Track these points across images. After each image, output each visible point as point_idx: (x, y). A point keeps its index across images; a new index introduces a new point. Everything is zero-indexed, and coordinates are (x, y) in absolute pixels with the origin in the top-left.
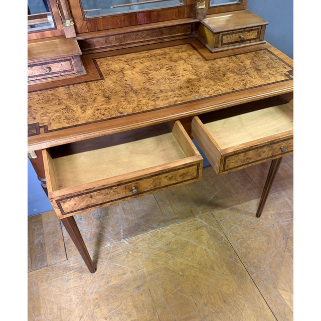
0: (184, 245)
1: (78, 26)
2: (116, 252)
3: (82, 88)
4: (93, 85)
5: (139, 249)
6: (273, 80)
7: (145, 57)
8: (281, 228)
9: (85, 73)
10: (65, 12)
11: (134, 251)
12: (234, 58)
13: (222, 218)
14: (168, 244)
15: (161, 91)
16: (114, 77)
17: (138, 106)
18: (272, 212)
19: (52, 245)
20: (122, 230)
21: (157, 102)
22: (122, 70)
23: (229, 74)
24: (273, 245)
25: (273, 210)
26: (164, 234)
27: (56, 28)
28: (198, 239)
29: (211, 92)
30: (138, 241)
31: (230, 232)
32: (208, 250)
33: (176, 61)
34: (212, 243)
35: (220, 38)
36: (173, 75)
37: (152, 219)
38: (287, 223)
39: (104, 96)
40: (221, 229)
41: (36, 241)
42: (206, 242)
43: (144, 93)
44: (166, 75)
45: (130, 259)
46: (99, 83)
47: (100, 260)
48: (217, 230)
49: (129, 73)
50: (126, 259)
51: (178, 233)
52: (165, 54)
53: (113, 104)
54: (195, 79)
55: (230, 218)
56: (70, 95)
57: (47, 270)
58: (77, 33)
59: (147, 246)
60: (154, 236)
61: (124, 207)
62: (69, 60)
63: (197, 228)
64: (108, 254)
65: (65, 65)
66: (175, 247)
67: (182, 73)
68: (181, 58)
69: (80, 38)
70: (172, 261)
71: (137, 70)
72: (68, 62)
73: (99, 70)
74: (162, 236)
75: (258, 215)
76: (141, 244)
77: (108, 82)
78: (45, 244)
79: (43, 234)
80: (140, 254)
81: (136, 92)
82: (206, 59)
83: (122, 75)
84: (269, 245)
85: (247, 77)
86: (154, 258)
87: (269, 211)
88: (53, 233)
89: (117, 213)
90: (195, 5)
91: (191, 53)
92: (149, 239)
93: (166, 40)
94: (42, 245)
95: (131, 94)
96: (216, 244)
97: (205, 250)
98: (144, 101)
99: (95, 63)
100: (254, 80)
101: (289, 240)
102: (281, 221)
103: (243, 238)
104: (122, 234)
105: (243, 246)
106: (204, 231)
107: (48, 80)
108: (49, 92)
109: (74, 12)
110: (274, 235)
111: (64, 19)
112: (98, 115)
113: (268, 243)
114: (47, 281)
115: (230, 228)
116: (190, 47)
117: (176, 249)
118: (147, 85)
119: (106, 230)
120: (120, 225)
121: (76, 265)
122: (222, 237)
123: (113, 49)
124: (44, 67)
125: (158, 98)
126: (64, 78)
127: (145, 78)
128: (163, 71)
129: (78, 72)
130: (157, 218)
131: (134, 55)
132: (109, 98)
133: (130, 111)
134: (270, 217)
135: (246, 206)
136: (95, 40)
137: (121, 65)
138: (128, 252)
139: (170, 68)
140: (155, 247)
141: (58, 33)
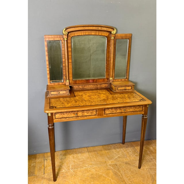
0: (100, 176)
1: (70, 82)
2: (67, 175)
3: (68, 99)
4: (72, 98)
5: (78, 175)
6: (134, 101)
7: (90, 92)
8: (151, 175)
9: (70, 95)
10: (67, 78)
11: (75, 175)
12: (122, 94)
13: (120, 167)
14: (92, 174)
15: (94, 101)
16: (79, 97)
17: (85, 104)
18: (147, 167)
19: (39, 167)
20: (71, 166)
21: (92, 104)
22: (82, 95)
23: (118, 98)
24: (145, 182)
25: (147, 166)
26: (91, 170)
27: (63, 82)
28: (107, 174)
29: (111, 102)
30: (77, 171)
31: (124, 173)
32: (112, 180)
33: (101, 94)
34: (114, 177)
35: (117, 88)
36: (99, 97)
37: (86, 163)
38: (154, 173)
39: (75, 101)
40: (119, 172)
41: (32, 165)
42: (111, 176)
43: (88, 101)
44: (97, 97)
45: (73, 179)
46: (74, 98)
47: (58, 177)
48: (117, 171)
49: (84, 96)
50: (71, 178)
51: (98, 170)
52: (97, 92)
53: (78, 103)
54: (106, 99)
55: (125, 167)
56: (64, 100)
57: (34, 177)
58: (69, 84)
59: (81, 174)
60: (86, 170)
61: (74, 156)
62: (66, 91)
63: (108, 170)
64: (62, 175)
65: (64, 92)
66: (95, 176)
67: (102, 97)
68: (103, 93)
69: (70, 85)
70: (93, 182)
71: (87, 95)
72: (65, 91)
73: (74, 95)
74: (89, 171)
75: (140, 167)
76: (79, 173)
77: (77, 98)
78: (35, 166)
79: (35, 162)
80: (78, 177)
81: (85, 101)
82: (111, 94)
83: (82, 96)
84: (144, 182)
85: (125, 100)
86: (84, 179)
87: (145, 167)
88: (40, 163)
89: (70, 158)
90: (109, 78)
91: (107, 92)
92: (83, 171)
93: (99, 88)
94: (34, 167)
95: (84, 101)
96: (116, 178)
97: (110, 180)
98: (87, 103)
99: (74, 93)
100: (127, 101)
101: (154, 181)
102: (151, 172)
103: (130, 177)
104: (71, 167)
105: (130, 181)
106: (111, 171)
107: (58, 96)
108: (58, 99)
109: (70, 78)
110: (147, 178)
111: (67, 80)
112: (72, 106)
113: (143, 181)
114: (33, 182)
115: (124, 172)
116: (107, 90)
117: (96, 177)
118: (90, 99)
119: (64, 165)
120: (71, 163)
121: (48, 177)
122: (120, 175)
123: (80, 89)
124: (58, 92)
125: (92, 103)
126: (63, 96)
127: (89, 98)
128: (96, 96)
129: (68, 94)
130: (88, 162)
131: (87, 91)
132: (76, 102)
133: (83, 105)
134: (145, 169)
135: (134, 163)
136: (74, 86)
137: (82, 94)
138: (72, 175)
139: (98, 96)
140: (85, 175)
141: (64, 83)
